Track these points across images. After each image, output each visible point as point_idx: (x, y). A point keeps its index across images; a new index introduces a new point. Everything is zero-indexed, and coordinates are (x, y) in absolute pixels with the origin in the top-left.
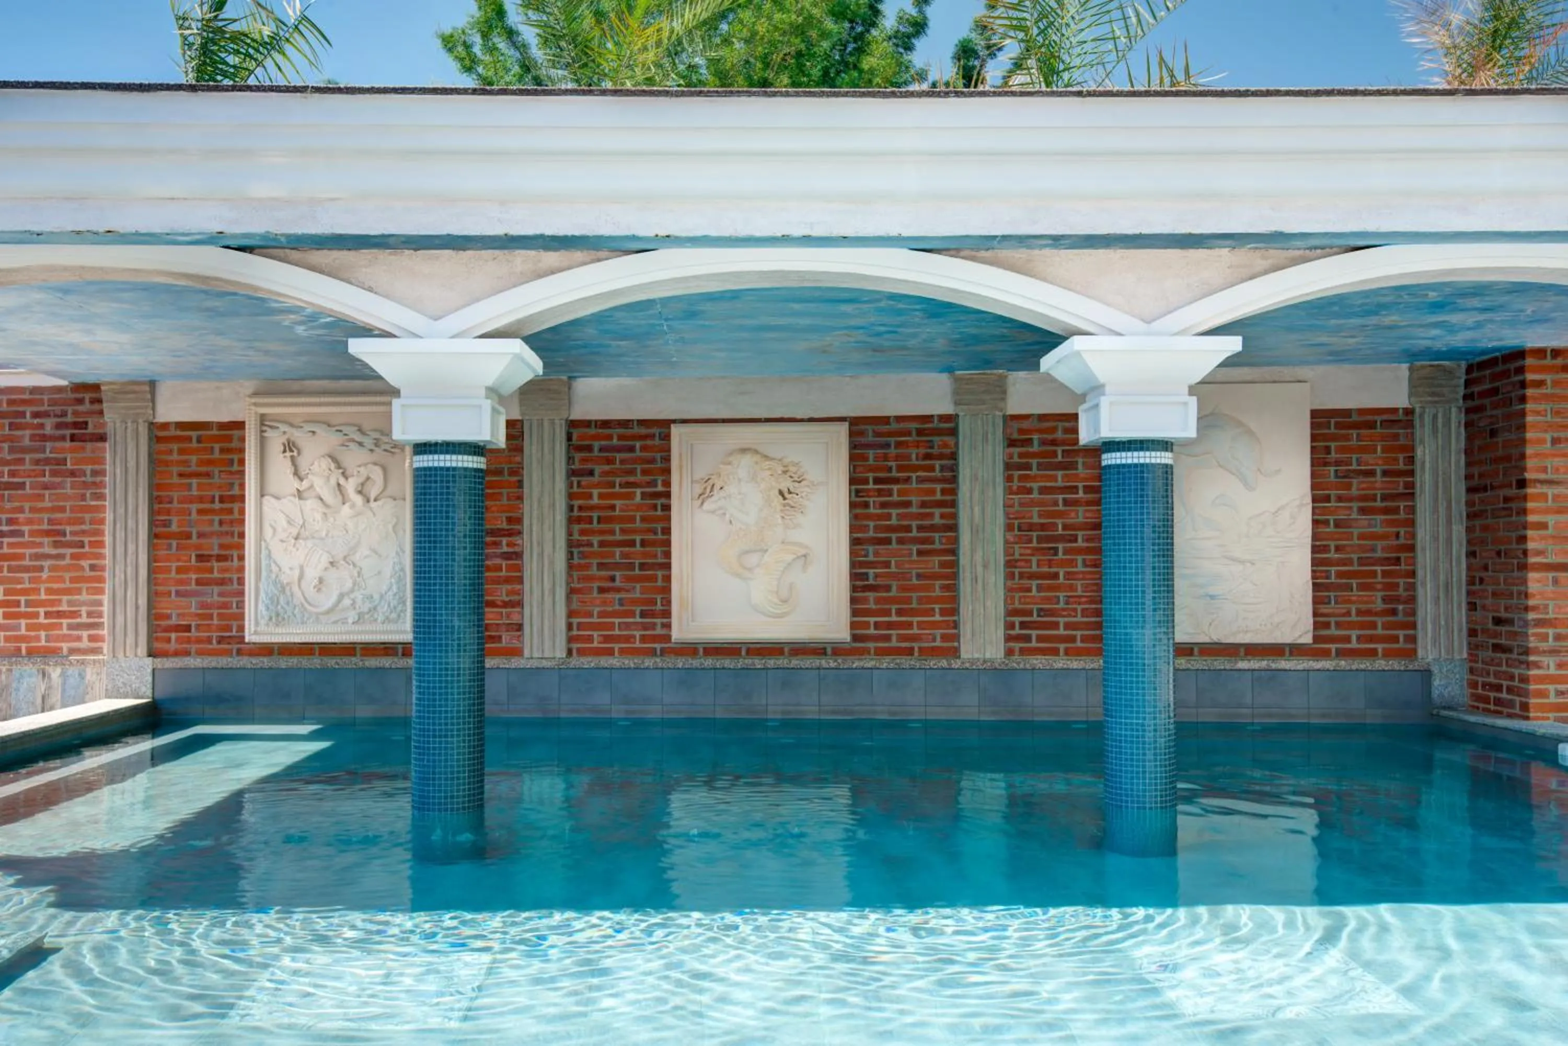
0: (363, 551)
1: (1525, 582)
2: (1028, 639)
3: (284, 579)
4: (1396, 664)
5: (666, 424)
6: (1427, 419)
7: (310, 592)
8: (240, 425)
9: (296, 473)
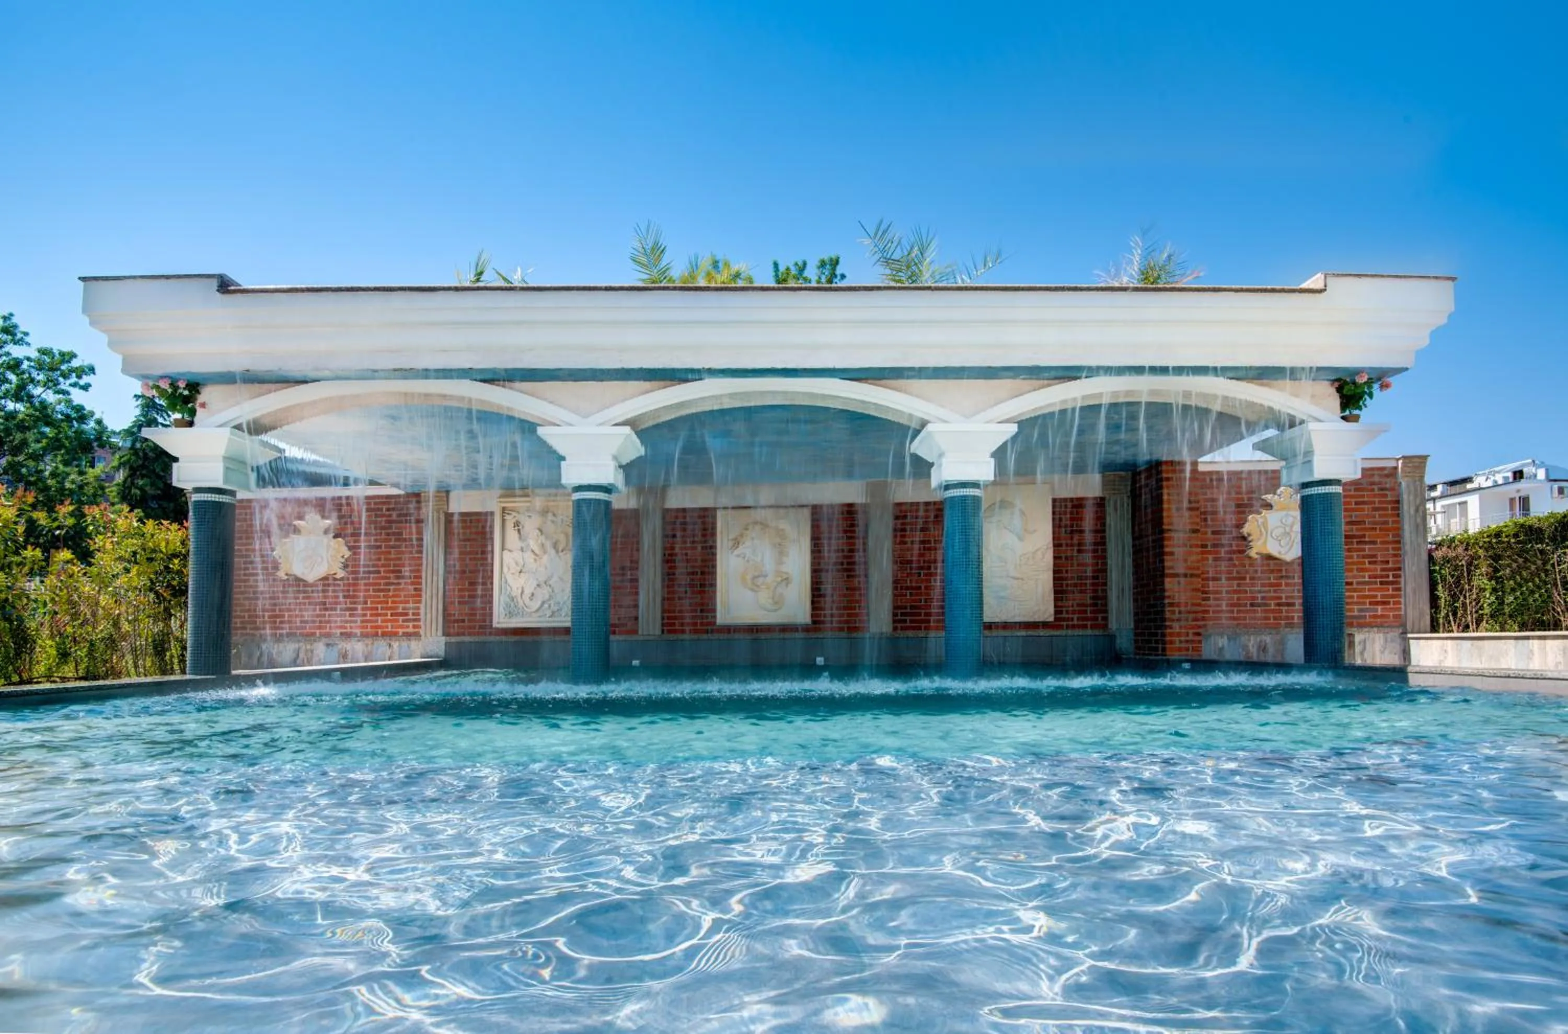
0: (555, 579)
1: (1163, 583)
2: (905, 621)
3: (514, 594)
4: (1097, 632)
5: (715, 509)
6: (1112, 503)
7: (527, 601)
8: (492, 513)
9: (520, 538)
